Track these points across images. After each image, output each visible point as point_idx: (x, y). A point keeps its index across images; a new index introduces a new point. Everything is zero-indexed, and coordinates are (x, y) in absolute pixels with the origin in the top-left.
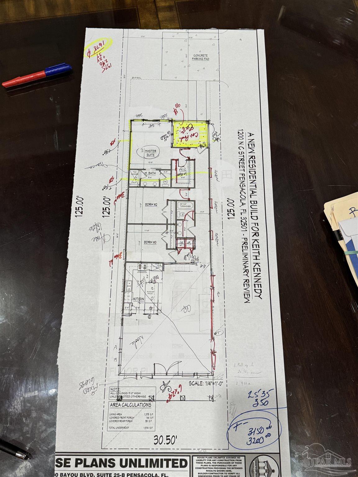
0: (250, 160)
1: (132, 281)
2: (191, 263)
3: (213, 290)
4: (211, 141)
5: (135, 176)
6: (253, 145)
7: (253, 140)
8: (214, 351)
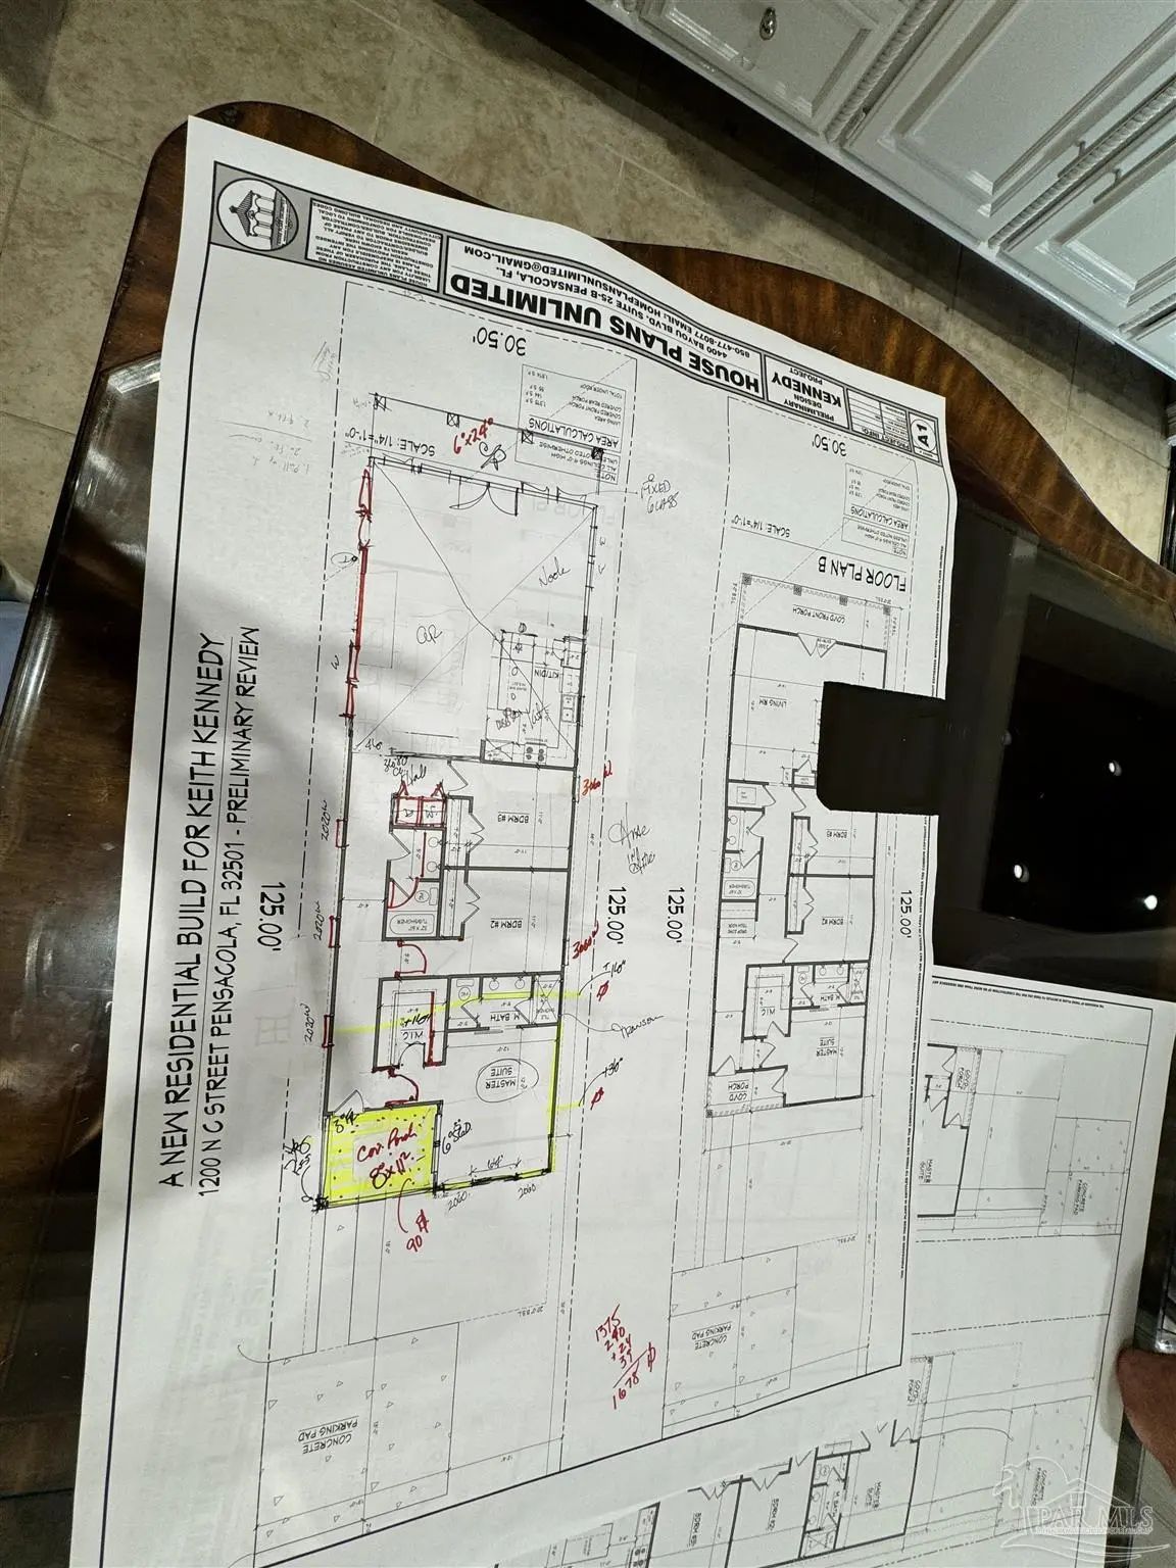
1: (561, 719)
2: (406, 757)
3: (352, 676)
4: (315, 1140)
5: (546, 1006)
7: (167, 1162)
8: (364, 516)
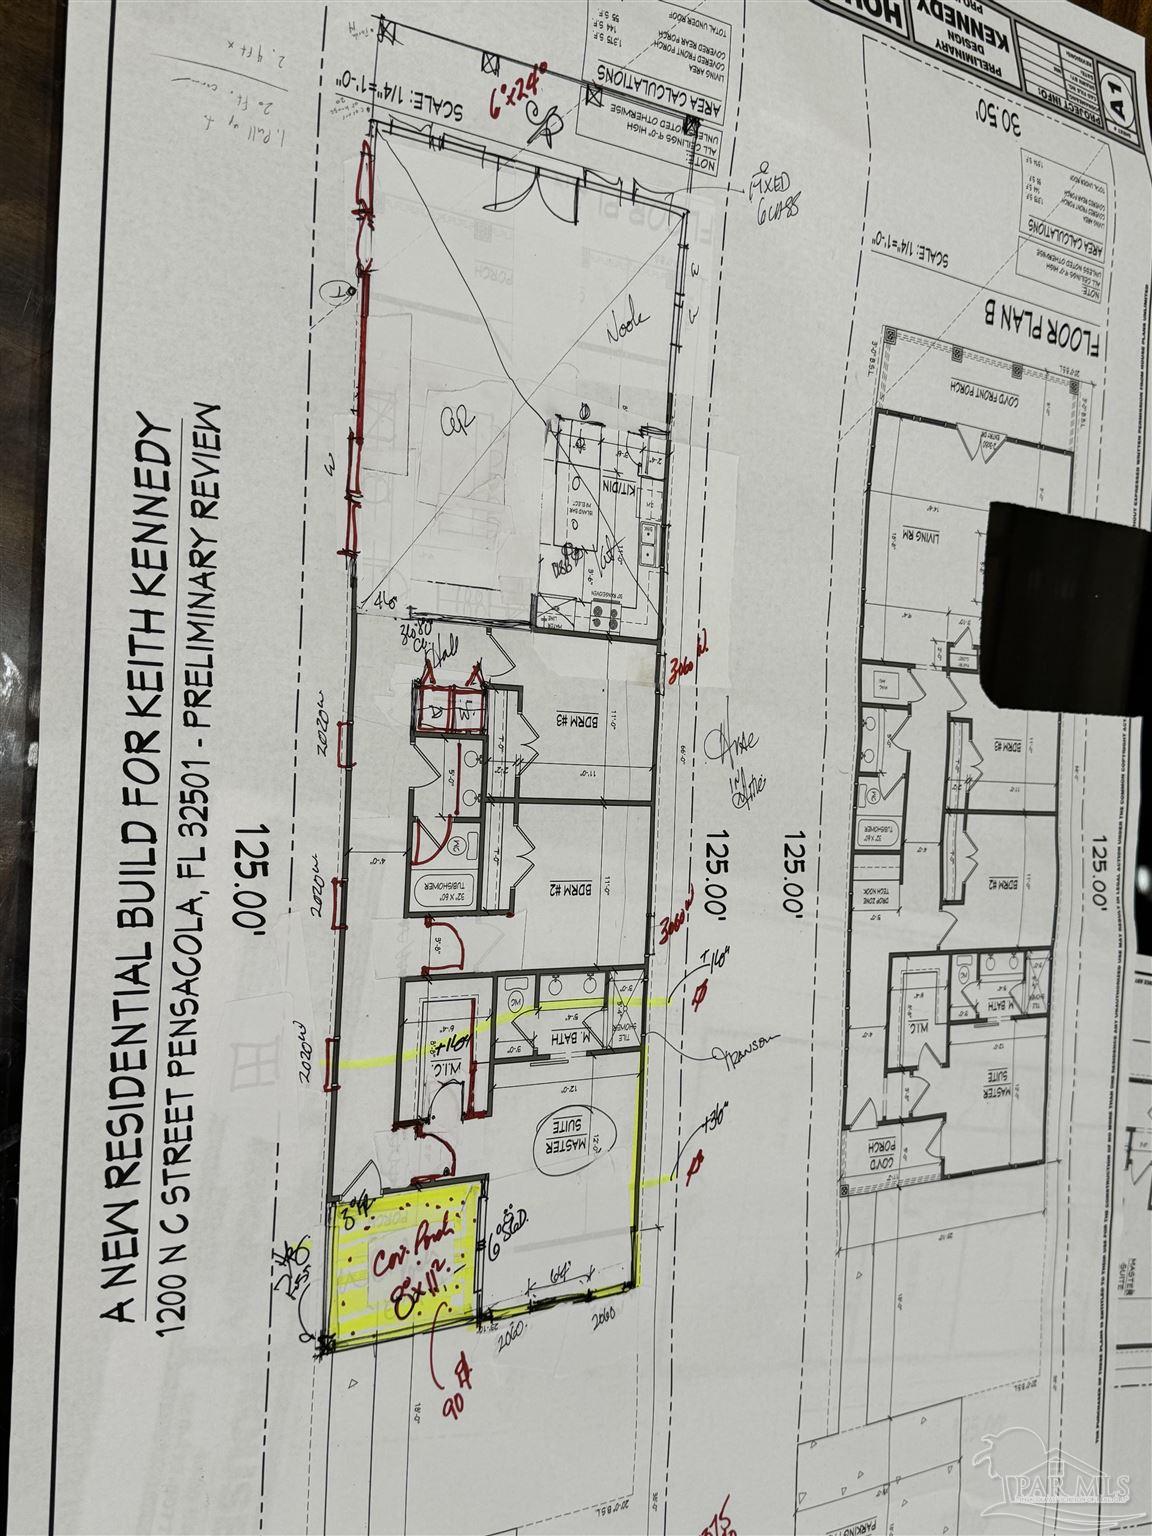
0: (135, 1160)
1: (639, 561)
2: (431, 621)
3: (353, 487)
4: (316, 1241)
6: (112, 1252)
8: (363, 219)
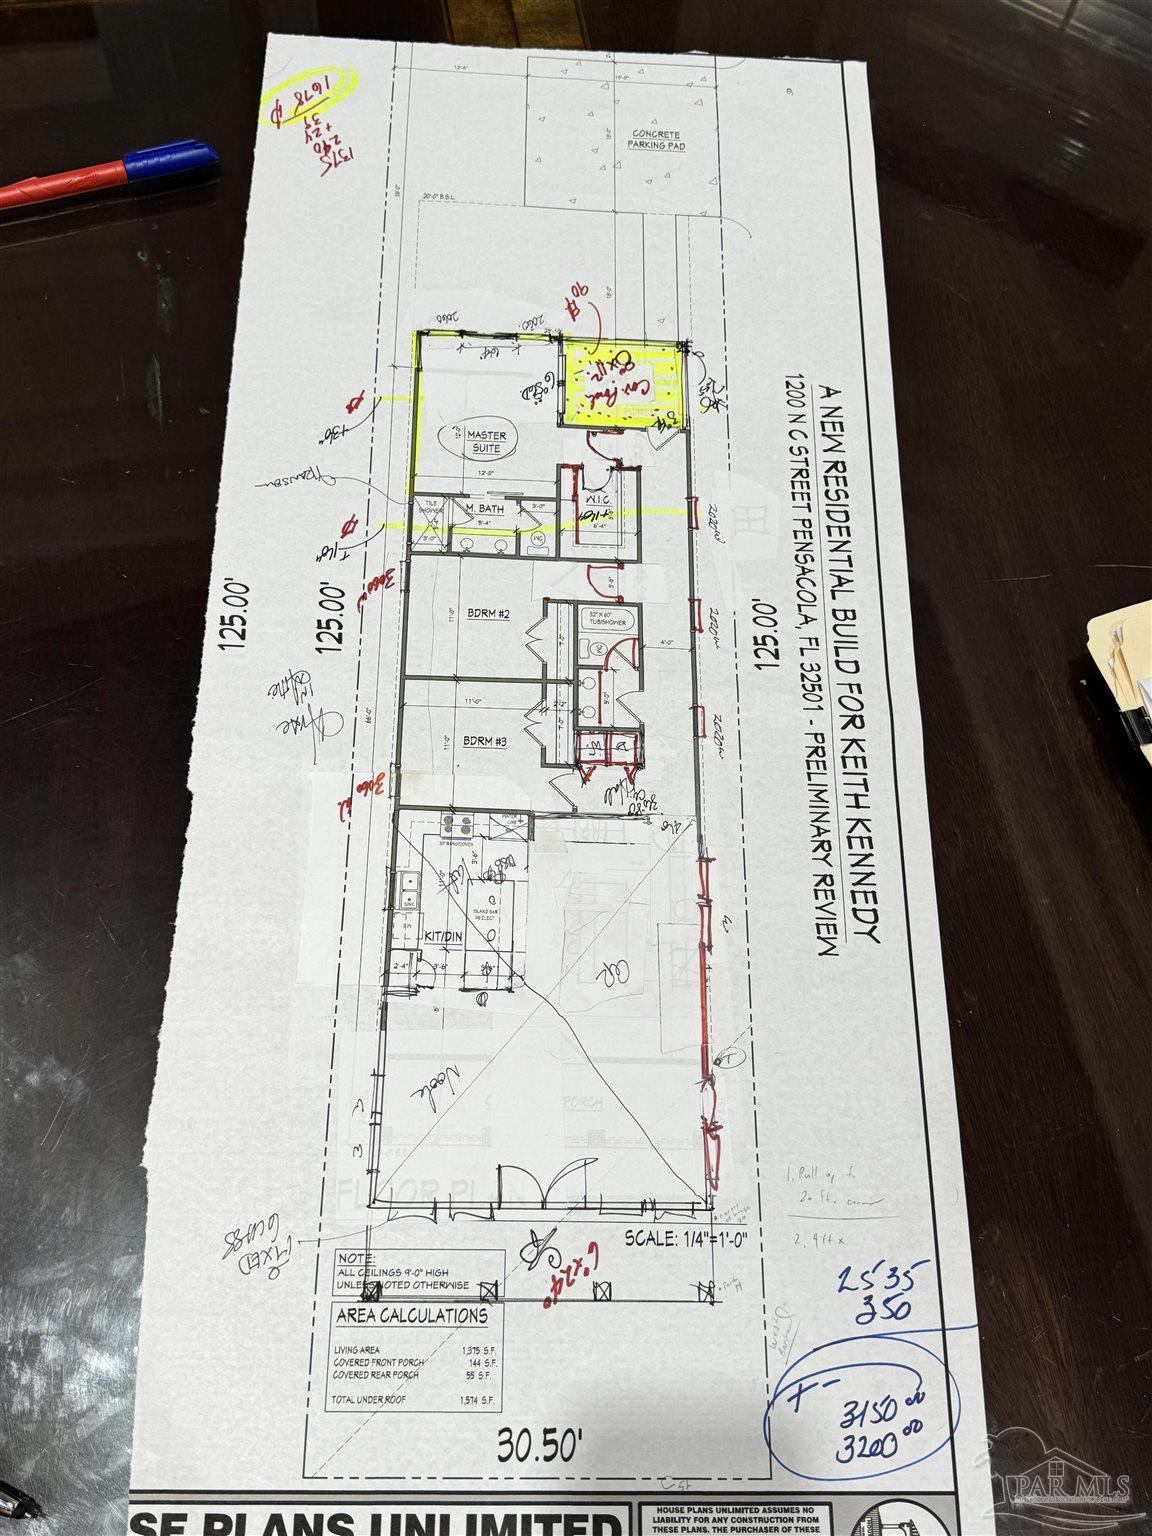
0: (828, 475)
1: (421, 874)
2: (630, 814)
3: (706, 910)
4: (696, 409)
5: (430, 516)
6: (837, 426)
7: (837, 409)
8: (712, 1124)
